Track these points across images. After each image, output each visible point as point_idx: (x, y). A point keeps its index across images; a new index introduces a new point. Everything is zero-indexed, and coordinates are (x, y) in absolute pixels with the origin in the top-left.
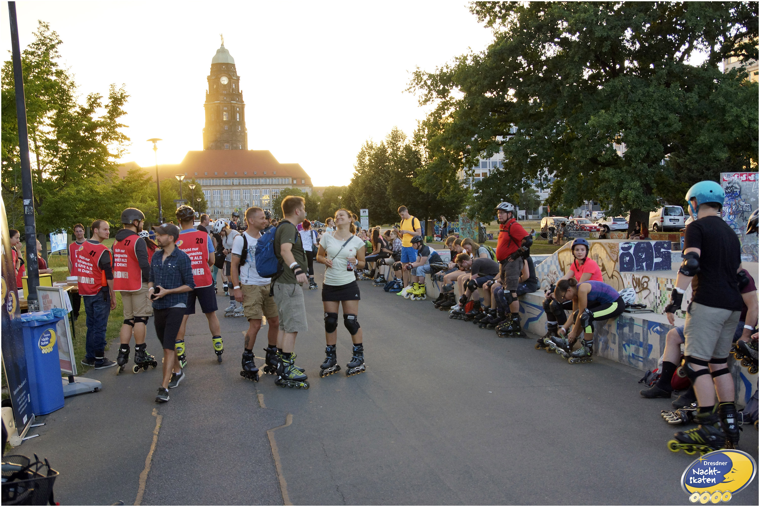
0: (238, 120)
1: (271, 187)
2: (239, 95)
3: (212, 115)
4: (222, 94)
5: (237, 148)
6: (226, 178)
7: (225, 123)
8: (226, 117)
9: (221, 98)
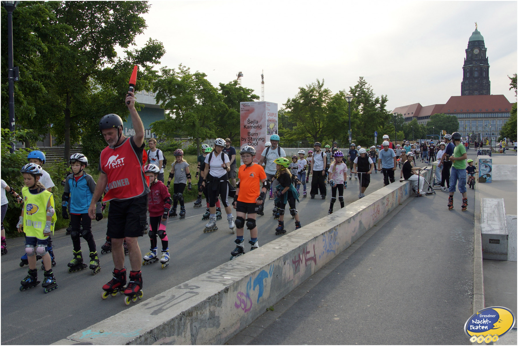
0: (484, 76)
1: (503, 119)
2: (486, 60)
3: (468, 74)
4: (474, 60)
5: (482, 94)
6: (474, 113)
7: (476, 78)
8: (476, 74)
9: (474, 62)
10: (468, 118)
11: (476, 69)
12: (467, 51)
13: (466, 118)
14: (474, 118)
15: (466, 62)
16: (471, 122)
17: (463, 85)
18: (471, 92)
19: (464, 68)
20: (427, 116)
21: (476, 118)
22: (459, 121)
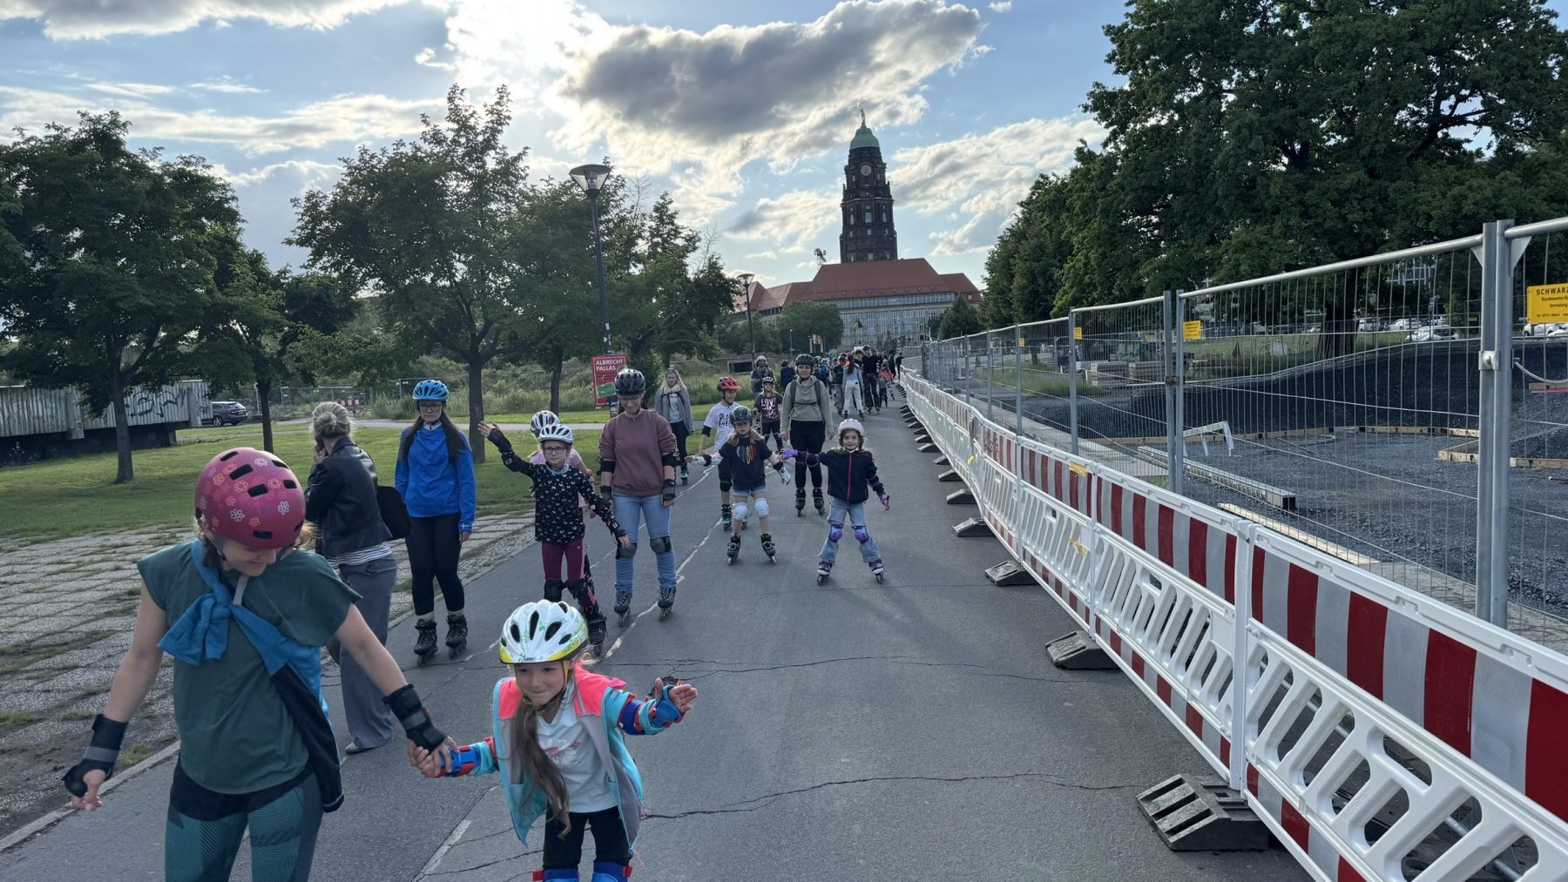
0: (885, 220)
1: (927, 307)
3: (852, 217)
4: (864, 189)
5: (884, 258)
6: (870, 297)
7: (869, 226)
8: (868, 219)
9: (862, 194)
10: (858, 308)
11: (868, 207)
12: (847, 170)
13: (854, 308)
14: (870, 307)
15: (849, 193)
16: (864, 315)
17: (844, 240)
18: (860, 254)
19: (845, 207)
20: (777, 309)
21: (874, 307)
22: (842, 317)
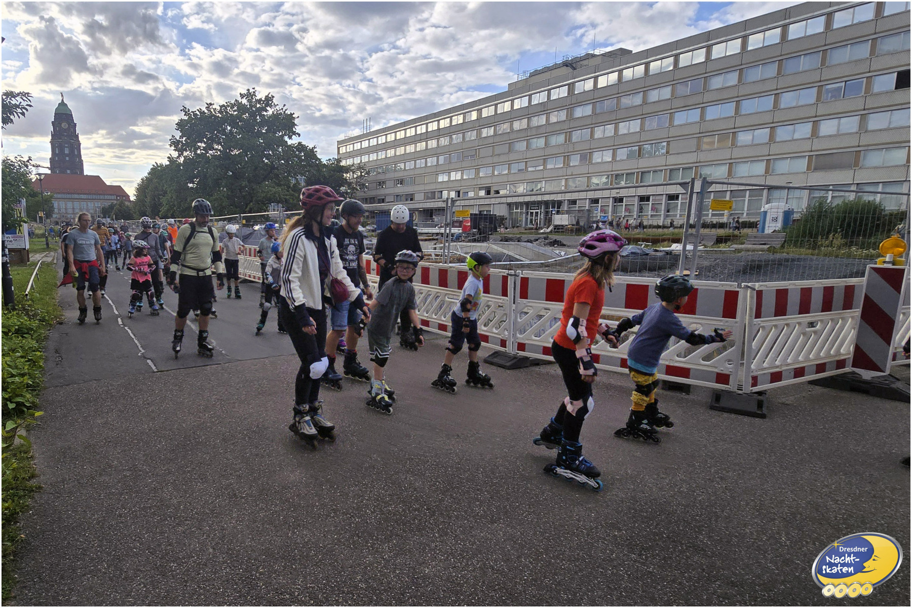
0: (76, 153)
1: (101, 201)
2: (77, 137)
3: (57, 149)
4: (64, 135)
5: (76, 175)
6: (69, 194)
7: (67, 155)
8: (67, 151)
9: (63, 137)
10: (62, 199)
11: (67, 145)
12: (53, 124)
13: (60, 199)
15: (54, 136)
17: (52, 160)
18: (62, 170)
19: (52, 144)
22: (54, 202)
